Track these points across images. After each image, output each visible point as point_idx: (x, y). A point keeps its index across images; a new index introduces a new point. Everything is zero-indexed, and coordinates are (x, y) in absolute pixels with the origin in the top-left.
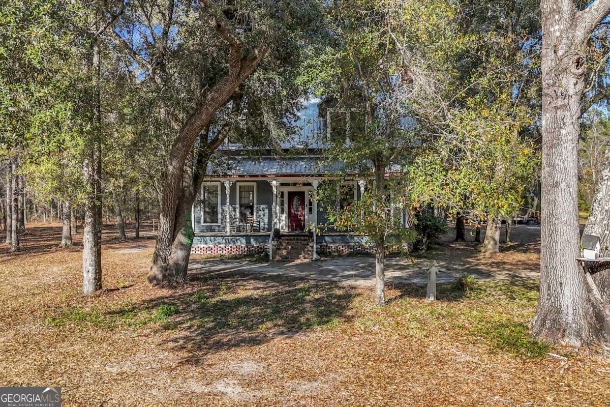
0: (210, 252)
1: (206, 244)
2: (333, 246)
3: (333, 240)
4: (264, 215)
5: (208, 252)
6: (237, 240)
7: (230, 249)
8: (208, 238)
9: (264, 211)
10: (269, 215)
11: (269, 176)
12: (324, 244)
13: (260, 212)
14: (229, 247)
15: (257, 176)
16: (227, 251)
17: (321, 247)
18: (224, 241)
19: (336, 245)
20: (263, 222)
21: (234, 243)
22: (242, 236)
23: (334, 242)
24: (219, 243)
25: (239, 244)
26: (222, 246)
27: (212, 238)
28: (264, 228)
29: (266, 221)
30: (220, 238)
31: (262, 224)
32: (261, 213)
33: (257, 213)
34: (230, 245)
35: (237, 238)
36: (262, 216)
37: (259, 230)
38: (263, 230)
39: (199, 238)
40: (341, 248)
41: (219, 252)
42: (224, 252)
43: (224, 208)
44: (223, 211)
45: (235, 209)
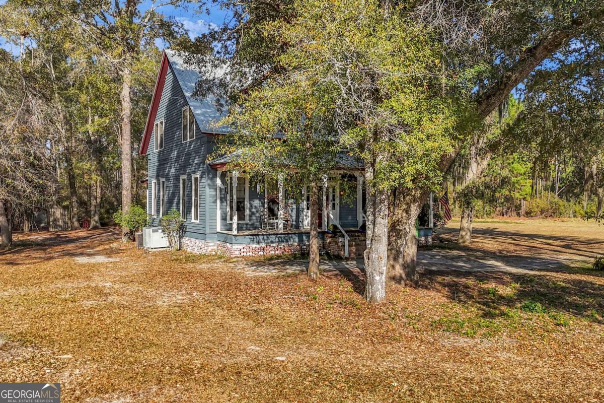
0: (262, 253)
1: (259, 243)
5: (260, 253)
6: (290, 237)
8: (261, 236)
9: (292, 206)
10: (297, 211)
14: (282, 246)
16: (279, 250)
18: (277, 240)
21: (287, 241)
22: (295, 234)
25: (292, 243)
26: (274, 245)
27: (265, 237)
30: (273, 236)
32: (289, 208)
34: (283, 244)
35: (290, 235)
39: (251, 237)
41: (271, 252)
42: (276, 252)
44: (251, 206)
45: (263, 204)
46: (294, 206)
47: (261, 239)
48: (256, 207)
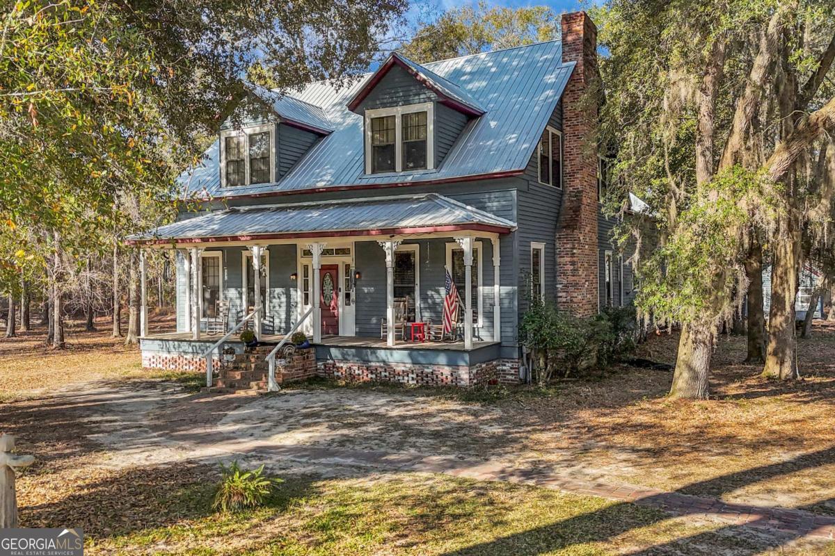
0: (174, 367)
1: (169, 352)
2: (345, 366)
3: (343, 355)
4: (280, 306)
5: (172, 366)
6: (207, 348)
7: (198, 363)
8: (171, 342)
9: (279, 298)
10: (287, 306)
11: (243, 239)
12: (331, 361)
13: (274, 300)
14: (198, 360)
15: (225, 239)
16: (195, 365)
17: (325, 367)
18: (190, 350)
19: (349, 365)
20: (279, 318)
21: (204, 353)
23: (345, 360)
24: (186, 353)
26: (188, 357)
27: (176, 343)
28: (280, 328)
29: (283, 316)
30: (185, 343)
31: (277, 321)
32: (276, 301)
33: (270, 302)
34: (198, 357)
36: (277, 308)
37: (273, 331)
38: (279, 331)
39: (160, 342)
40: (357, 372)
41: (185, 367)
42: (191, 368)
43: (226, 292)
44: (226, 298)
45: (241, 294)
46: (284, 299)
47: (172, 347)
48: (231, 299)
